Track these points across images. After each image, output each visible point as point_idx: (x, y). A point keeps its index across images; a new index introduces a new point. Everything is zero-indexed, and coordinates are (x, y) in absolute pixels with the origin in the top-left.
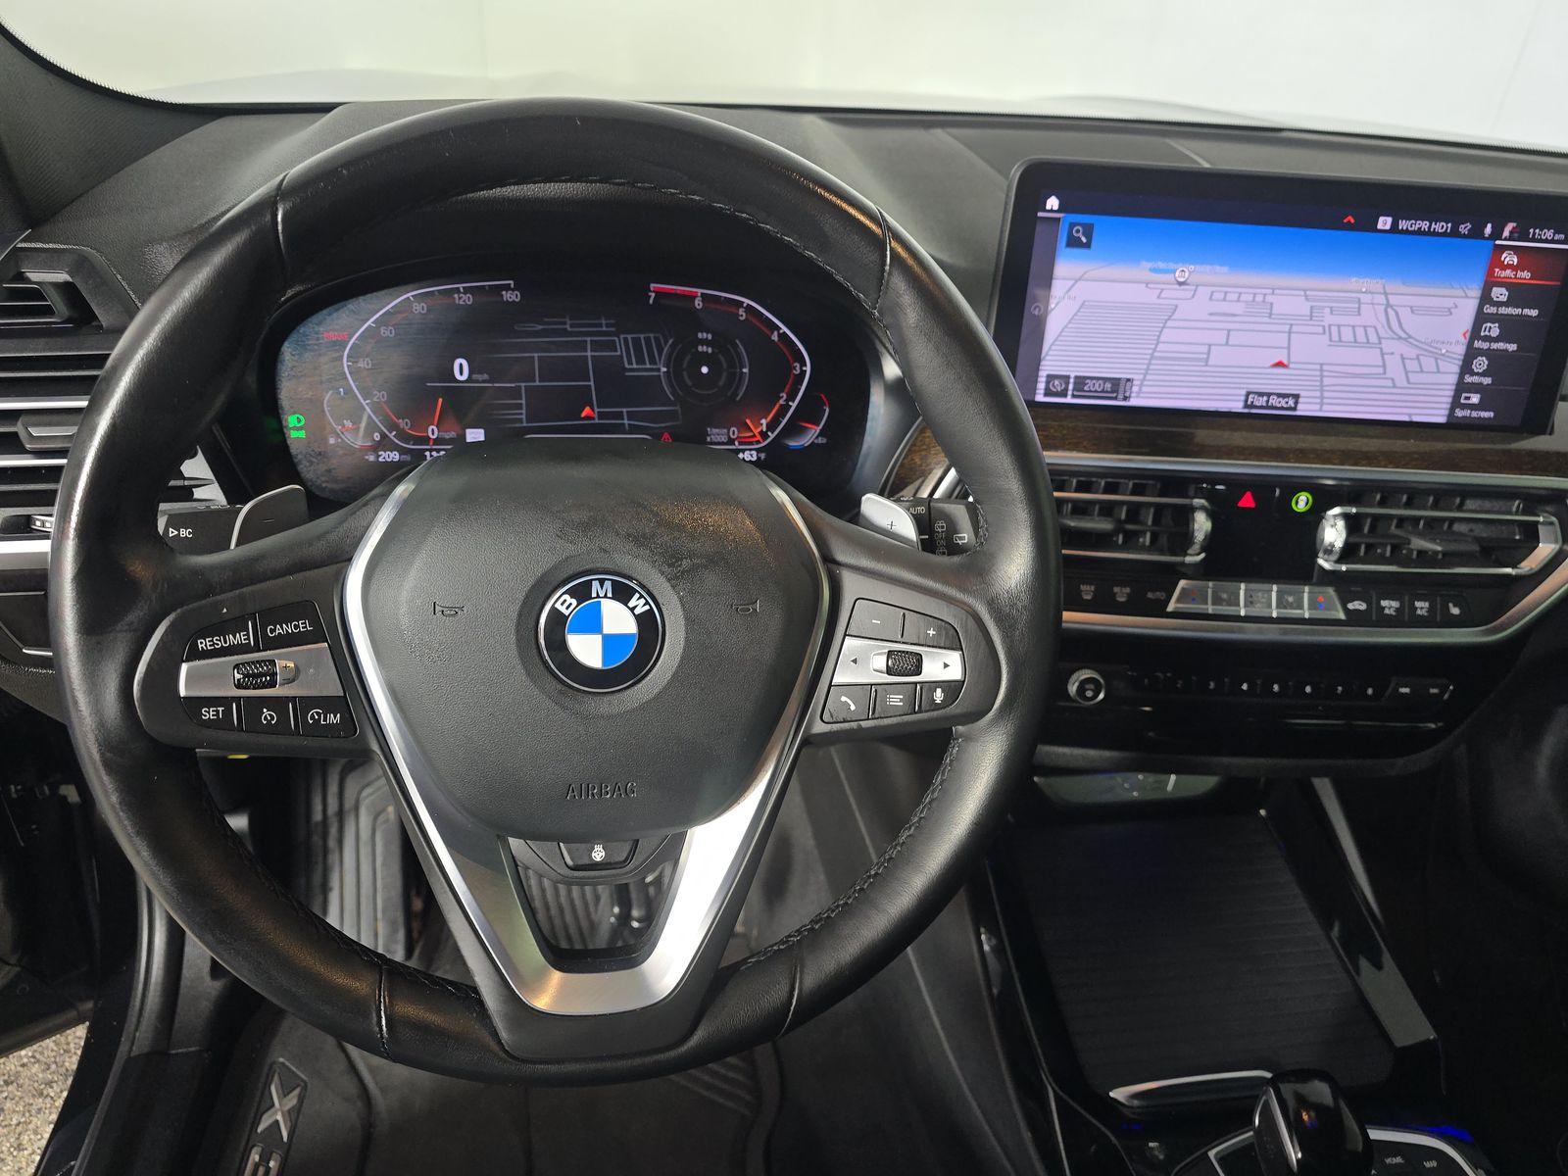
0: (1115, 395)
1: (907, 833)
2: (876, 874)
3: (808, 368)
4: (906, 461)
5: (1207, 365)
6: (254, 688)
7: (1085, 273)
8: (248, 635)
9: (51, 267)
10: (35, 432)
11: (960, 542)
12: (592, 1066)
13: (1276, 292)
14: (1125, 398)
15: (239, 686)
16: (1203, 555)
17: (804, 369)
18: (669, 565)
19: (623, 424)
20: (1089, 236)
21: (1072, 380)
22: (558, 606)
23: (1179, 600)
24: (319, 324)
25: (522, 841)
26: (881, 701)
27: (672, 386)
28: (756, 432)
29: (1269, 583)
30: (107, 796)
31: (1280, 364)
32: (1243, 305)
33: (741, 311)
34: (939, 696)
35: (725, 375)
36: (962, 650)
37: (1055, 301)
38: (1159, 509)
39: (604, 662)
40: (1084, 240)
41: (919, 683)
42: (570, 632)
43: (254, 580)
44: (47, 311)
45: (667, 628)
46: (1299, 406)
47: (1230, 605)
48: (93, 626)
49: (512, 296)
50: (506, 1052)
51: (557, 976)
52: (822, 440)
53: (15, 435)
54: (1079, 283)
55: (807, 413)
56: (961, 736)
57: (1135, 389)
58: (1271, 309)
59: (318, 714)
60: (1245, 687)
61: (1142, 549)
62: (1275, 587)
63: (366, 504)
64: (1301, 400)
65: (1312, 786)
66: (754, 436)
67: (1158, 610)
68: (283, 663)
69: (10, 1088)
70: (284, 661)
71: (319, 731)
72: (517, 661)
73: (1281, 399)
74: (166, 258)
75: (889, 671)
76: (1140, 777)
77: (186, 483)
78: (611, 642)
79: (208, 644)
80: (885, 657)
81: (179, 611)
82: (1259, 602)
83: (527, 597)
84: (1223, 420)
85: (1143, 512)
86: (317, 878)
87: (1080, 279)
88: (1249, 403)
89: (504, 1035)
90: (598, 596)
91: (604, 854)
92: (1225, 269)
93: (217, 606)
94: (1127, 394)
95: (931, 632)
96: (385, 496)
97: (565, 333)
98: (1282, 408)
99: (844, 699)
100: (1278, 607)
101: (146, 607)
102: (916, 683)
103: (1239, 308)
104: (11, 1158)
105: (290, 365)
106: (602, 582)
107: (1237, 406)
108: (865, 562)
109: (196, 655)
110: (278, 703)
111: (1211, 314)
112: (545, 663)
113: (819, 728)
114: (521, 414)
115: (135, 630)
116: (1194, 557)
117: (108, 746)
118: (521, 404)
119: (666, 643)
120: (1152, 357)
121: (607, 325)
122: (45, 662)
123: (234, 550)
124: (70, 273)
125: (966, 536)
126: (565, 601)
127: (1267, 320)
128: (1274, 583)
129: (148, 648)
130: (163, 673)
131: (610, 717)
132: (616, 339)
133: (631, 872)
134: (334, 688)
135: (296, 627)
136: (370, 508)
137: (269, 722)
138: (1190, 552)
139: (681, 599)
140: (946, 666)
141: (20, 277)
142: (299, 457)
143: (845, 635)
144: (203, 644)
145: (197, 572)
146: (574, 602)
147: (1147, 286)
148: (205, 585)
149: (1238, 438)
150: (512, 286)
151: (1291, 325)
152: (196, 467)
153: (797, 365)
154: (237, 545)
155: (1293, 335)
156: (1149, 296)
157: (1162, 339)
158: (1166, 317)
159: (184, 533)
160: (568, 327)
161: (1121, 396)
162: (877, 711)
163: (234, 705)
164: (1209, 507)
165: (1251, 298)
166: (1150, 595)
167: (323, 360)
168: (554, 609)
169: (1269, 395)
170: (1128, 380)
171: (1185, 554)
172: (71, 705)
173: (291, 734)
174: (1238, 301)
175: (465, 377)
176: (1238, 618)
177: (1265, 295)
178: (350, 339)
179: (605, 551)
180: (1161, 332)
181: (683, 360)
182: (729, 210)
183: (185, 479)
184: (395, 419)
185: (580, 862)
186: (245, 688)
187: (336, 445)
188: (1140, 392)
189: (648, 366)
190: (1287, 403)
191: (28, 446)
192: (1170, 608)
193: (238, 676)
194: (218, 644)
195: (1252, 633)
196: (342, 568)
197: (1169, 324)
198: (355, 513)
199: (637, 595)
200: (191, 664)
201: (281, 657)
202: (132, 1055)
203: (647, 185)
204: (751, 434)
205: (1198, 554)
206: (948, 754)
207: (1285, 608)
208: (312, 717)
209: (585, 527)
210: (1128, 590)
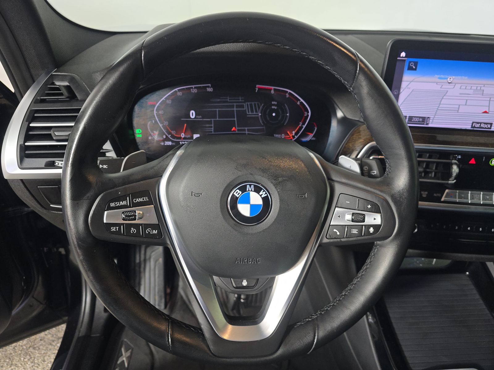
0: (423, 123)
1: (356, 280)
2: (345, 295)
3: (310, 114)
4: (346, 146)
5: (458, 112)
6: (129, 221)
7: (414, 79)
8: (127, 202)
9: (62, 80)
10: (57, 134)
11: (373, 174)
12: (242, 360)
13: (485, 86)
14: (427, 124)
15: (124, 219)
16: (455, 181)
17: (308, 114)
18: (275, 180)
19: (246, 133)
20: (416, 67)
21: (407, 118)
22: (235, 194)
23: (446, 197)
24: (147, 99)
25: (218, 277)
26: (349, 231)
27: (262, 120)
28: (291, 136)
29: (480, 191)
30: (79, 257)
31: (485, 112)
32: (472, 90)
33: (287, 95)
34: (371, 230)
35: (281, 116)
36: (381, 213)
37: (403, 89)
38: (438, 163)
39: (251, 214)
40: (414, 67)
41: (364, 225)
42: (239, 203)
43: (130, 183)
44: (61, 94)
45: (273, 203)
46: (492, 127)
47: (464, 199)
48: (76, 197)
49: (210, 90)
50: (212, 353)
51: (230, 327)
52: (314, 139)
53: (50, 134)
54: (412, 83)
55: (309, 129)
56: (379, 245)
57: (431, 121)
58: (483, 92)
59: (150, 230)
60: (469, 229)
61: (431, 178)
62: (482, 193)
63: (167, 157)
64: (493, 125)
65: (486, 264)
66: (290, 137)
67: (438, 200)
68: (139, 212)
69: (42, 342)
70: (139, 211)
71: (150, 236)
72: (220, 213)
73: (485, 125)
74: (98, 76)
75: (353, 221)
76: (423, 259)
77: (104, 151)
78: (253, 207)
79: (114, 205)
80: (351, 215)
81: (104, 193)
82: (476, 198)
83: (224, 190)
84: (464, 132)
85: (431, 165)
86: (137, 281)
87: (412, 81)
88: (473, 126)
89: (211, 347)
90: (249, 191)
91: (247, 283)
92: (466, 78)
93: (118, 191)
94: (428, 123)
95: (369, 206)
96: (174, 154)
97: (227, 102)
98: (486, 128)
99: (335, 230)
100: (483, 200)
101: (94, 191)
102: (363, 225)
103: (471, 92)
104: (41, 364)
105: (137, 113)
106: (250, 185)
107: (469, 127)
108: (344, 180)
109: (110, 208)
110: (137, 226)
111: (460, 94)
112: (230, 214)
113: (325, 240)
114: (212, 130)
115: (89, 199)
116: (452, 181)
117: (79, 239)
118: (212, 126)
119: (272, 208)
120: (438, 109)
121: (242, 99)
122: (60, 210)
123: (122, 172)
124: (69, 83)
125: (375, 172)
126: (237, 192)
127: (481, 96)
128: (482, 191)
129: (94, 205)
130: (99, 214)
131: (252, 234)
132: (244, 104)
133: (256, 290)
134: (155, 221)
135: (143, 199)
136: (169, 158)
137: (133, 232)
138: (450, 179)
139: (278, 192)
140: (375, 219)
141: (53, 84)
142: (139, 143)
143: (336, 207)
144: (112, 205)
145: (111, 180)
146: (241, 192)
147: (437, 84)
148: (113, 184)
149: (470, 139)
150: (210, 86)
151: (490, 98)
152: (108, 146)
153: (306, 113)
154: (123, 171)
155: (491, 102)
156: (437, 87)
157: (441, 103)
158: (443, 95)
159: (105, 167)
160: (228, 100)
161: (425, 123)
162: (347, 235)
163: (122, 226)
164: (458, 163)
165: (475, 88)
166: (435, 195)
167: (148, 111)
168: (233, 195)
169: (481, 123)
170: (428, 118)
171: (448, 180)
172: (68, 225)
173: (140, 237)
174: (471, 89)
175: (194, 117)
176: (467, 204)
177: (481, 87)
178: (157, 103)
179: (252, 174)
180: (441, 100)
181: (266, 112)
182: (299, 51)
183: (103, 149)
184: (170, 131)
185: (238, 286)
186: (125, 220)
187: (152, 139)
188: (432, 122)
189: (255, 113)
190: (487, 126)
191: (54, 138)
192: (443, 199)
193: (123, 216)
194: (117, 205)
195: (473, 209)
196: (159, 179)
197: (445, 97)
198: (163, 160)
199: (262, 191)
200: (108, 211)
201: (138, 210)
202: (80, 336)
203: (270, 43)
204: (289, 136)
205: (453, 180)
206: (372, 251)
207: (486, 200)
208: (148, 231)
209: (245, 166)
210: (426, 193)
